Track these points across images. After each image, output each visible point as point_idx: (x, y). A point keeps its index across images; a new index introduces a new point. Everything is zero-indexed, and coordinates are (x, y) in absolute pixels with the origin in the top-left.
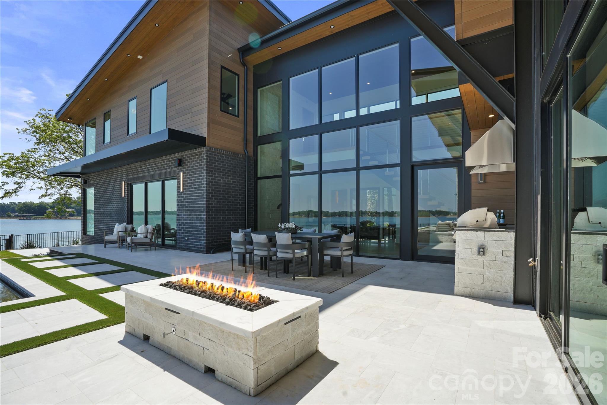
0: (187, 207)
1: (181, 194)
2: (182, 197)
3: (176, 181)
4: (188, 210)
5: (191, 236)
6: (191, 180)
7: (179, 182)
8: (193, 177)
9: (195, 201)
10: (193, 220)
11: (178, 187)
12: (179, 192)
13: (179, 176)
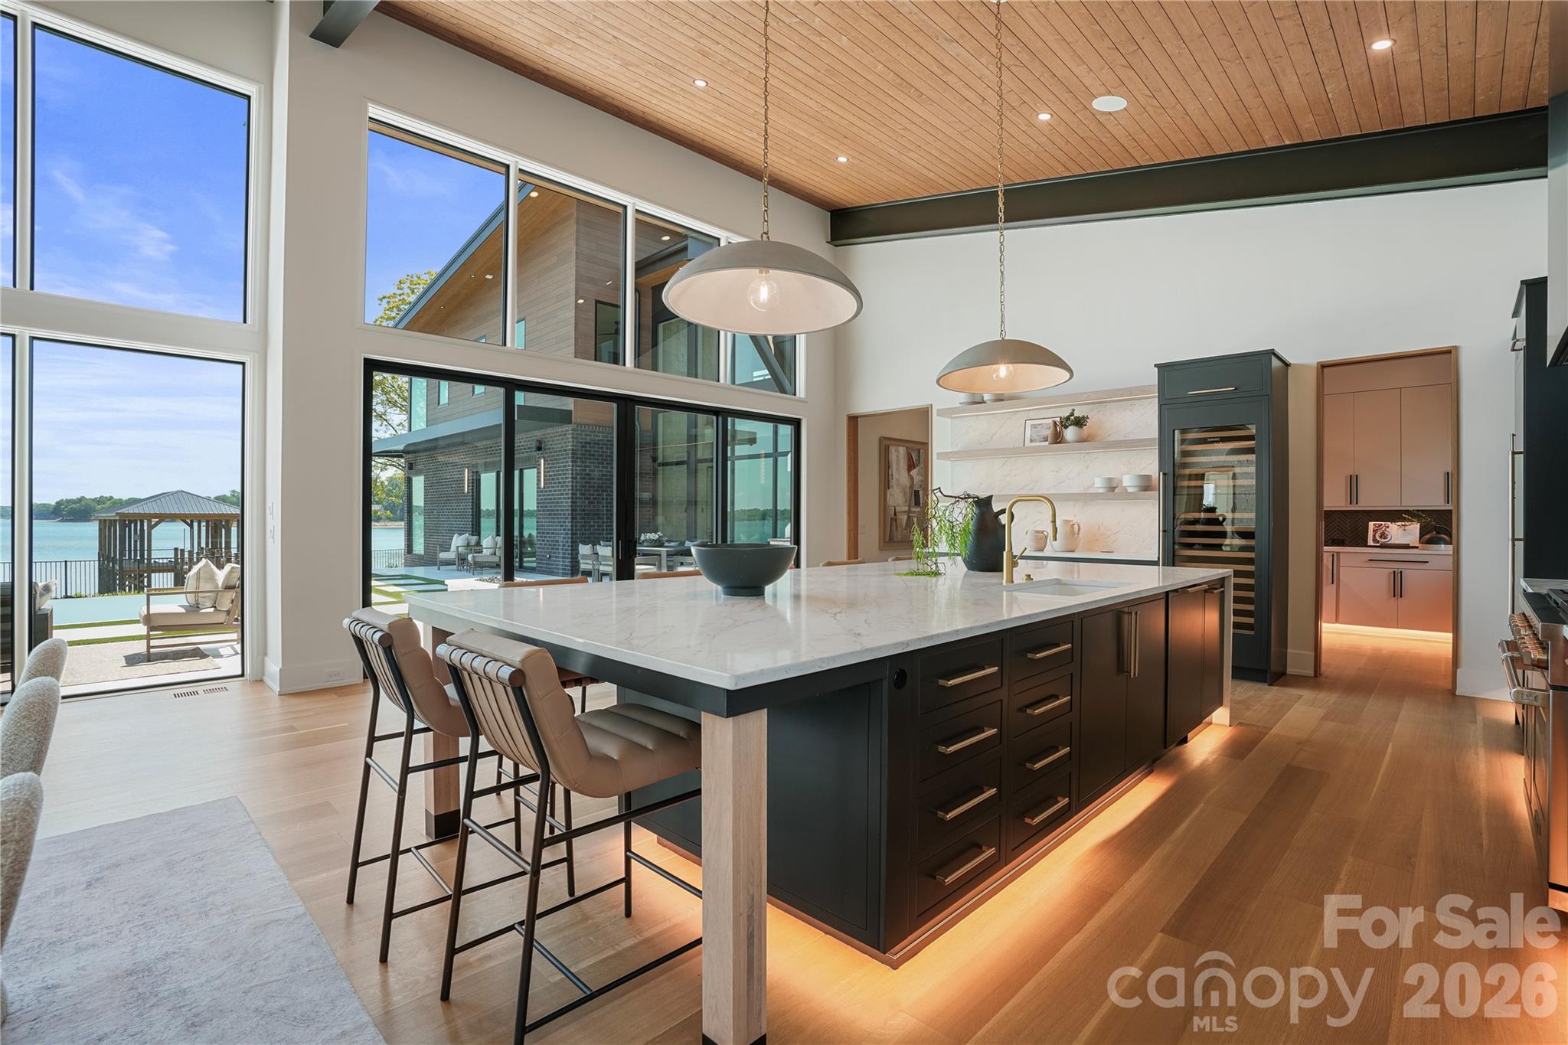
0: (548, 511)
1: (542, 491)
2: (544, 495)
3: (536, 470)
4: (550, 514)
5: (554, 553)
6: (554, 471)
7: (539, 473)
8: (556, 467)
9: (558, 503)
10: (556, 530)
11: (539, 480)
12: (540, 488)
13: (540, 465)
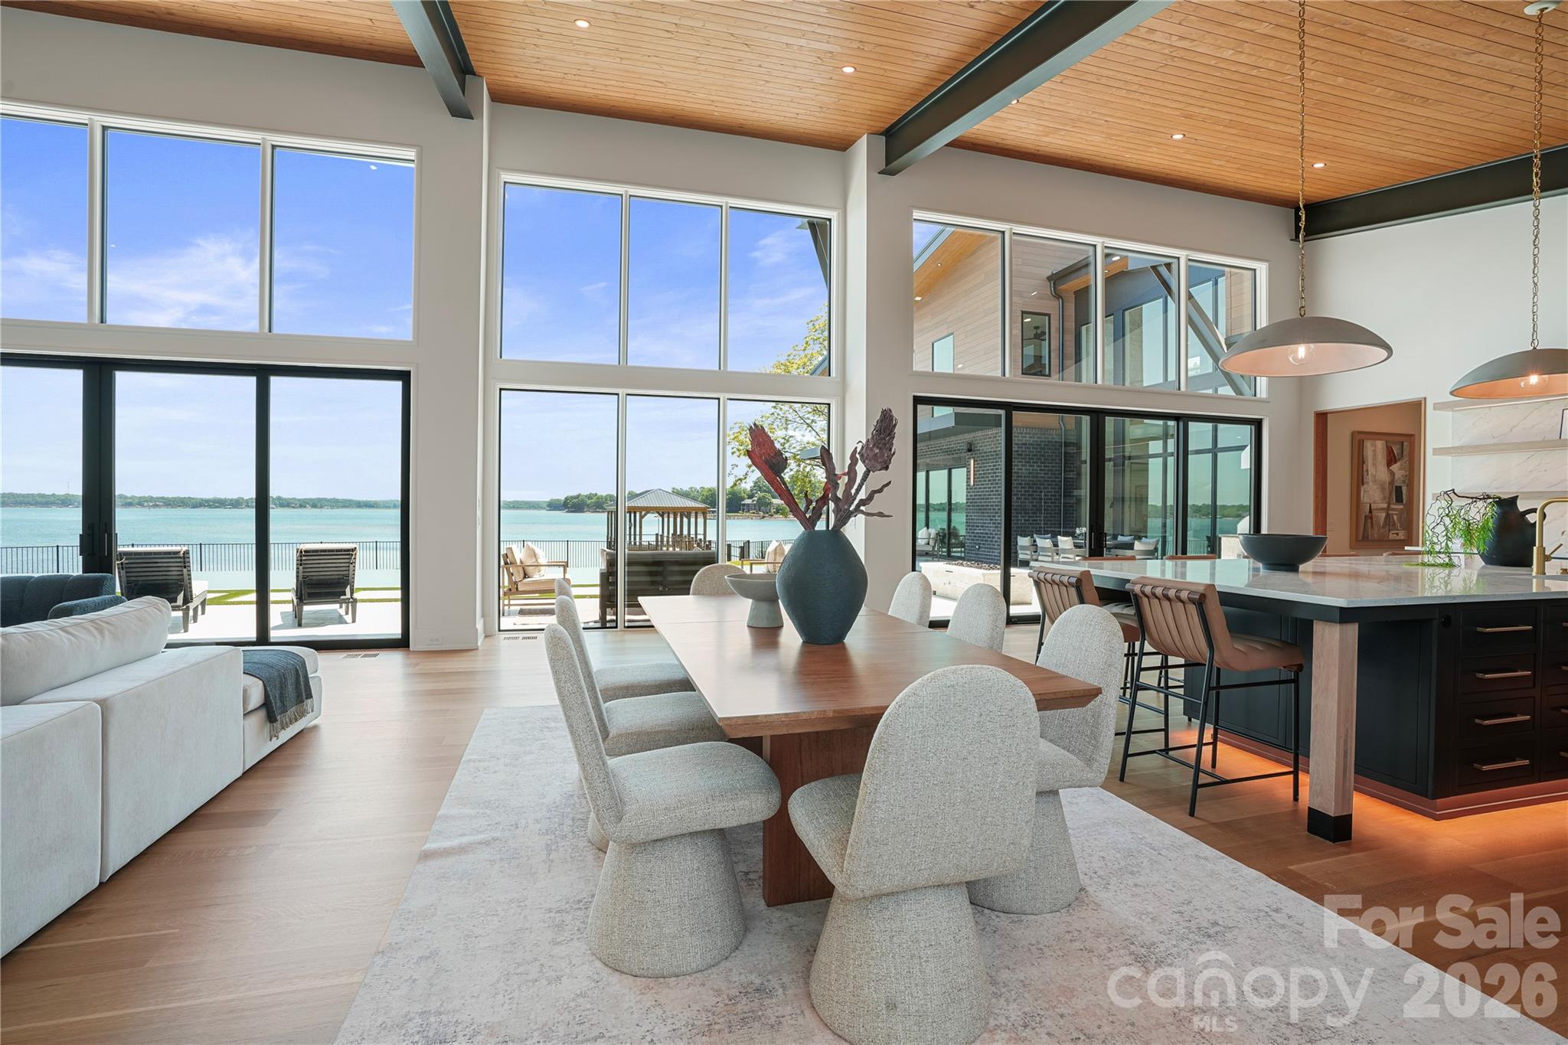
0: (978, 506)
1: (971, 489)
2: (973, 492)
3: (965, 469)
4: (979, 509)
5: (983, 544)
6: (983, 470)
7: (968, 472)
8: (986, 467)
9: (988, 499)
10: (985, 523)
11: (968, 479)
12: (969, 485)
13: (969, 465)
